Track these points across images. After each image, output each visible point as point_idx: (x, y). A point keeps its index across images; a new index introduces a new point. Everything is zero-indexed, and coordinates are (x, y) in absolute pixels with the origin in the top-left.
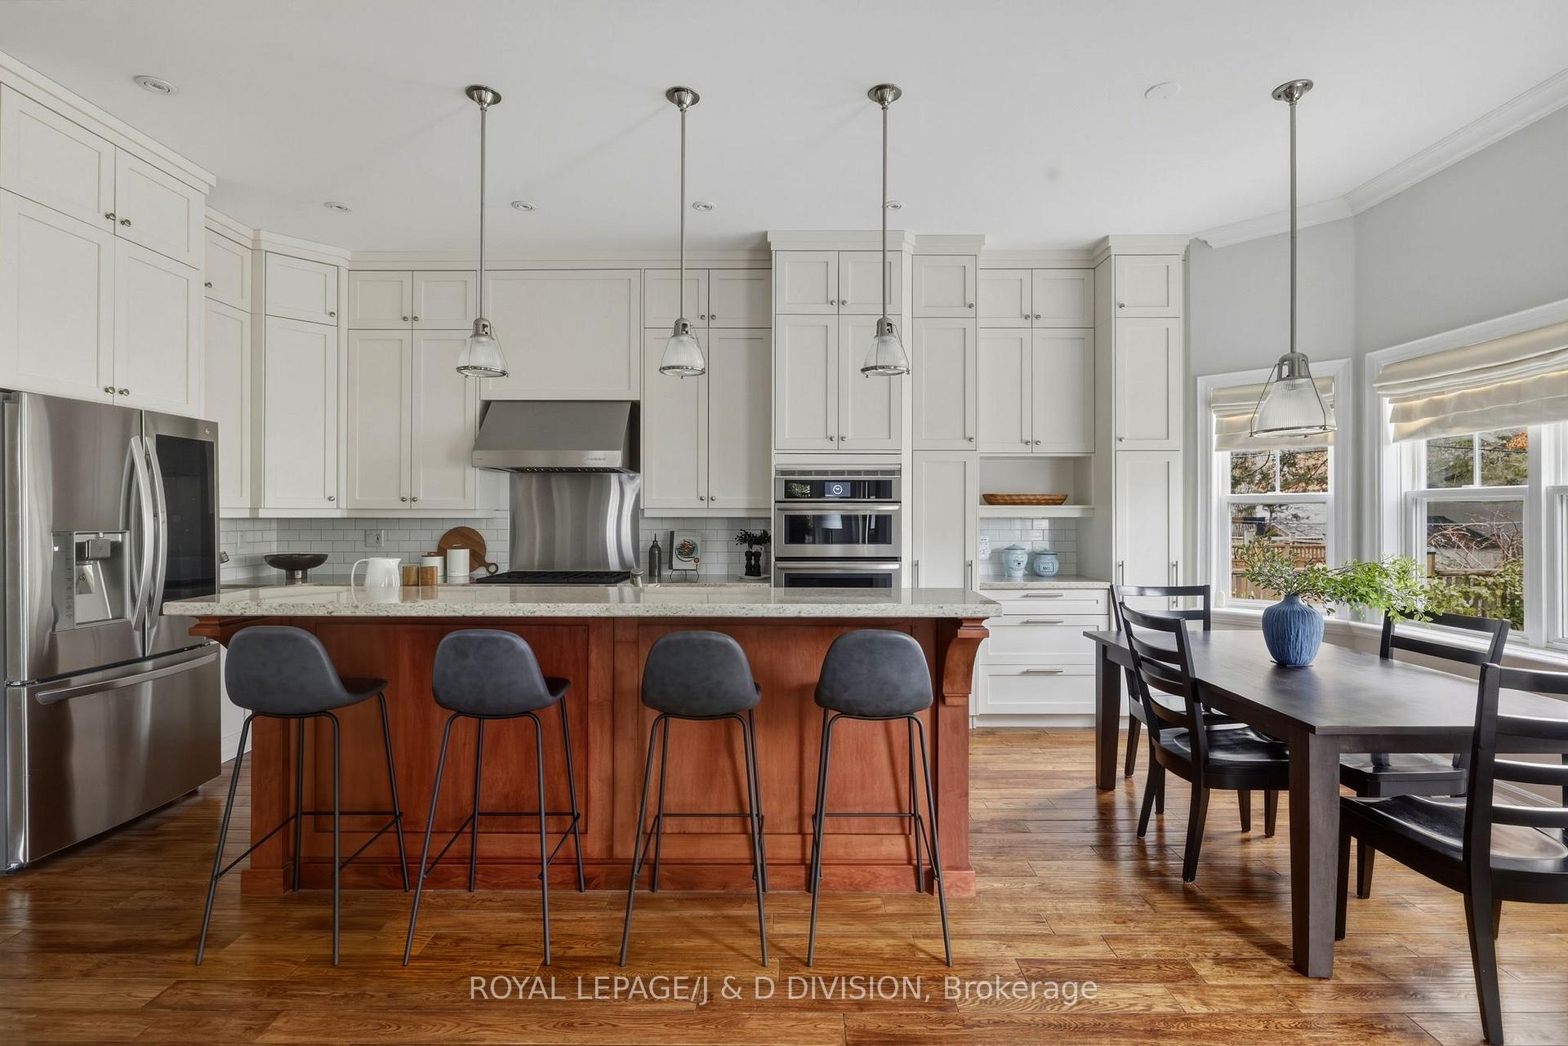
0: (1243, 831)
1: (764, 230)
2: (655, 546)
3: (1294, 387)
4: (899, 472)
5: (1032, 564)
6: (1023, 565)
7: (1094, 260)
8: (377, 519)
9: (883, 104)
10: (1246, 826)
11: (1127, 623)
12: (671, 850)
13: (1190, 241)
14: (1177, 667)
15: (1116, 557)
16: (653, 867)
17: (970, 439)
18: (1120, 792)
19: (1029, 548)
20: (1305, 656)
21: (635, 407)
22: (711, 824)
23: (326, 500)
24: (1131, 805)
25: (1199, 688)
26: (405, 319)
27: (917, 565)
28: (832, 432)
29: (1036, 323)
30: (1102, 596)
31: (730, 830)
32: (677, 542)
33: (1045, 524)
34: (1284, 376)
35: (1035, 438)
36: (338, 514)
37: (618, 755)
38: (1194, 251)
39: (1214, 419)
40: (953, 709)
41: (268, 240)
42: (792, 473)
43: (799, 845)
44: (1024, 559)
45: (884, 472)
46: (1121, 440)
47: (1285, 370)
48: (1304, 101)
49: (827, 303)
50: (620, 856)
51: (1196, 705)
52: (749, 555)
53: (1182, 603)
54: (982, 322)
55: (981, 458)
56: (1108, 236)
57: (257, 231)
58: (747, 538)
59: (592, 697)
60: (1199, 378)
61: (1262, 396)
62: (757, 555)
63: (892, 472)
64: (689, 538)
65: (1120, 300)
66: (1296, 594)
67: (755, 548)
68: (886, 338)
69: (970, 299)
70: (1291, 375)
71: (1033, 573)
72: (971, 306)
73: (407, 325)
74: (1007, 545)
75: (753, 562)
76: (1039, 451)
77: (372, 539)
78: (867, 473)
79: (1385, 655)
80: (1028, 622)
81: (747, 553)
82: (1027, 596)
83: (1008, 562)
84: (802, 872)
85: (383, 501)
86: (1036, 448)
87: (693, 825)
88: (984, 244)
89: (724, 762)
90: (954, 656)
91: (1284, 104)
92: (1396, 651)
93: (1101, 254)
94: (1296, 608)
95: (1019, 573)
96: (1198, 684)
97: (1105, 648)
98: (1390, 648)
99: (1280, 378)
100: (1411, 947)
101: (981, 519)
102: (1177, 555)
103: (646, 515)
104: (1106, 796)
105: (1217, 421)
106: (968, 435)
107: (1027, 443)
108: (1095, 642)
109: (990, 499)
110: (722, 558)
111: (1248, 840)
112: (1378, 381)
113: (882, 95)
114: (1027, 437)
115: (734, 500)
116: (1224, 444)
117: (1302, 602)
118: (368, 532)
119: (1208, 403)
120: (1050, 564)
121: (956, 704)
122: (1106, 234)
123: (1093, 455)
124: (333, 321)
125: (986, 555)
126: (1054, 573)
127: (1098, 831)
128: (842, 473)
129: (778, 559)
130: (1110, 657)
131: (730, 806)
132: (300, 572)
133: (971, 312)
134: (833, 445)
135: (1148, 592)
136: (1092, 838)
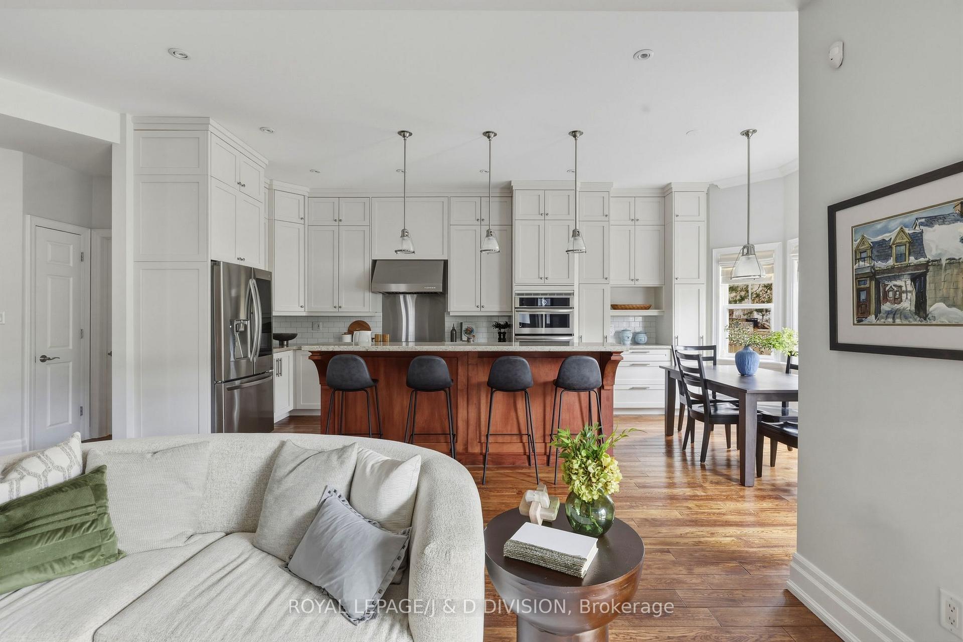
0: (728, 448)
1: (510, 180)
2: (453, 329)
3: (749, 258)
4: (573, 294)
5: (635, 338)
6: (630, 338)
7: (664, 193)
8: (318, 316)
9: (575, 138)
10: (729, 446)
11: (678, 359)
12: (492, 449)
13: (710, 185)
14: (698, 375)
15: (675, 334)
16: (485, 456)
17: (606, 279)
18: (675, 437)
19: (633, 331)
20: (752, 371)
21: (446, 263)
22: (508, 439)
23: (300, 307)
24: (680, 441)
25: (707, 382)
26: (335, 220)
27: (581, 338)
28: (542, 275)
29: (637, 223)
30: (668, 352)
31: (515, 442)
32: (464, 328)
33: (640, 319)
34: (745, 254)
35: (636, 278)
36: (304, 314)
37: (470, 411)
38: (711, 189)
39: (721, 268)
40: (607, 391)
41: (276, 185)
42: (523, 294)
43: (544, 446)
44: (631, 336)
45: (566, 294)
46: (677, 279)
47: (745, 251)
48: (753, 137)
49: (539, 214)
50: (471, 452)
51: (706, 390)
52: (500, 333)
53: (705, 353)
54: (612, 222)
55: (611, 287)
56: (671, 183)
57: (271, 180)
58: (498, 326)
59: (459, 387)
60: (713, 250)
61: (737, 259)
62: (504, 333)
63: (570, 294)
64: (470, 326)
65: (677, 213)
66: (749, 345)
67: (502, 330)
68: (577, 238)
69: (606, 213)
70: (747, 254)
71: (635, 342)
72: (606, 216)
73: (337, 223)
74: (622, 329)
75: (502, 337)
76: (638, 284)
77: (316, 326)
78: (558, 294)
79: (787, 372)
80: (633, 365)
81: (499, 333)
82: (633, 352)
83: (623, 337)
84: (545, 458)
85: (325, 308)
86: (637, 283)
87: (500, 439)
88: (612, 187)
89: (513, 414)
90: (608, 368)
91: (745, 138)
92: (792, 370)
93: (667, 191)
94: (748, 351)
95: (628, 342)
96: (706, 381)
97: (669, 372)
98: (790, 369)
99: (743, 255)
100: (786, 479)
101: (611, 316)
102: (703, 333)
103: (451, 315)
104: (669, 438)
105: (722, 270)
106: (605, 277)
107: (632, 280)
108: (664, 370)
109: (614, 307)
110: (485, 335)
111: (730, 451)
112: (792, 253)
113: (575, 134)
114: (632, 277)
115: (493, 307)
116: (724, 281)
117: (751, 349)
118: (314, 323)
119: (718, 261)
120: (643, 338)
121: (608, 389)
122: (669, 182)
123: (664, 286)
124: (302, 222)
125: (613, 334)
126: (646, 341)
127: (666, 448)
128: (546, 294)
129: (516, 335)
130: (672, 376)
131: (516, 431)
132: (286, 342)
133: (607, 219)
134: (543, 281)
135: (688, 348)
136: (664, 451)
